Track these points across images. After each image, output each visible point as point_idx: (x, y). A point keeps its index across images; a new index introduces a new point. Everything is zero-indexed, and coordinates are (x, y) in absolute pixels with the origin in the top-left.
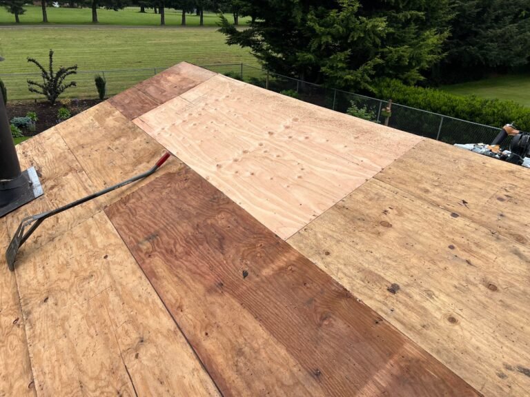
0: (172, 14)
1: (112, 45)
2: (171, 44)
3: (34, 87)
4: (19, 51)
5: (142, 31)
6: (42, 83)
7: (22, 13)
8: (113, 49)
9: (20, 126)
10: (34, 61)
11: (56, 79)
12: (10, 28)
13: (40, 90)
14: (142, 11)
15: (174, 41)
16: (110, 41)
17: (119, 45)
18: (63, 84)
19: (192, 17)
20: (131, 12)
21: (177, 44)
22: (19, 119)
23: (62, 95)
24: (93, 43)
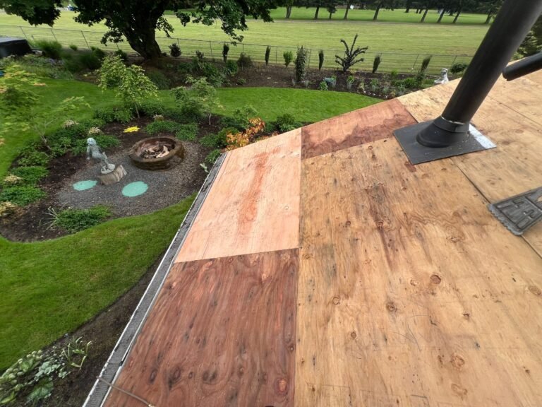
0: (433, 14)
1: (384, 36)
2: (426, 37)
3: (339, 60)
4: (329, 37)
5: (406, 27)
6: (343, 58)
7: (334, 12)
8: (383, 39)
9: (328, 83)
10: (344, 42)
11: (353, 56)
12: (325, 22)
13: (341, 62)
14: (407, 11)
15: (429, 35)
16: (382, 34)
17: (388, 36)
18: (355, 59)
19: (447, 17)
20: (400, 13)
21: (430, 38)
22: (328, 79)
23: (350, 67)
24: (371, 34)
